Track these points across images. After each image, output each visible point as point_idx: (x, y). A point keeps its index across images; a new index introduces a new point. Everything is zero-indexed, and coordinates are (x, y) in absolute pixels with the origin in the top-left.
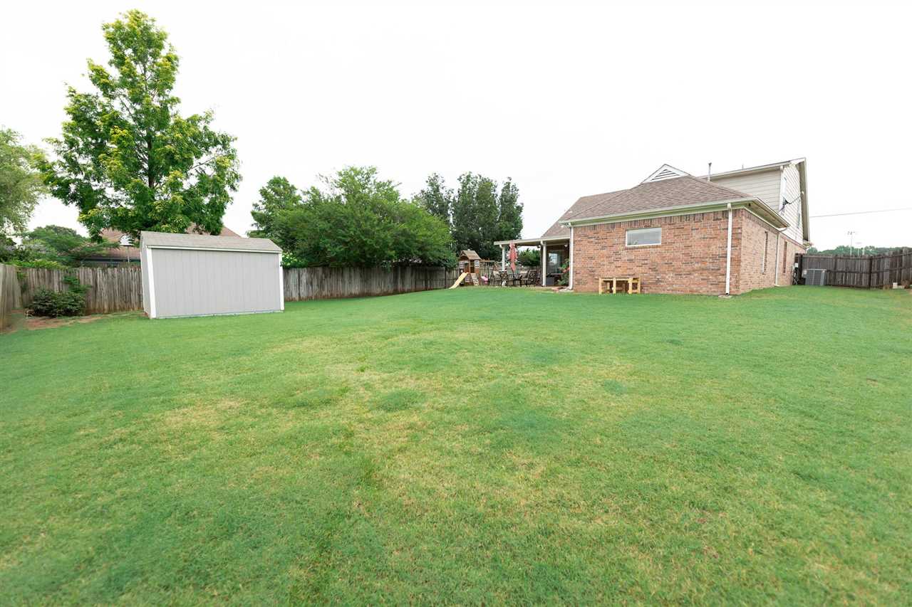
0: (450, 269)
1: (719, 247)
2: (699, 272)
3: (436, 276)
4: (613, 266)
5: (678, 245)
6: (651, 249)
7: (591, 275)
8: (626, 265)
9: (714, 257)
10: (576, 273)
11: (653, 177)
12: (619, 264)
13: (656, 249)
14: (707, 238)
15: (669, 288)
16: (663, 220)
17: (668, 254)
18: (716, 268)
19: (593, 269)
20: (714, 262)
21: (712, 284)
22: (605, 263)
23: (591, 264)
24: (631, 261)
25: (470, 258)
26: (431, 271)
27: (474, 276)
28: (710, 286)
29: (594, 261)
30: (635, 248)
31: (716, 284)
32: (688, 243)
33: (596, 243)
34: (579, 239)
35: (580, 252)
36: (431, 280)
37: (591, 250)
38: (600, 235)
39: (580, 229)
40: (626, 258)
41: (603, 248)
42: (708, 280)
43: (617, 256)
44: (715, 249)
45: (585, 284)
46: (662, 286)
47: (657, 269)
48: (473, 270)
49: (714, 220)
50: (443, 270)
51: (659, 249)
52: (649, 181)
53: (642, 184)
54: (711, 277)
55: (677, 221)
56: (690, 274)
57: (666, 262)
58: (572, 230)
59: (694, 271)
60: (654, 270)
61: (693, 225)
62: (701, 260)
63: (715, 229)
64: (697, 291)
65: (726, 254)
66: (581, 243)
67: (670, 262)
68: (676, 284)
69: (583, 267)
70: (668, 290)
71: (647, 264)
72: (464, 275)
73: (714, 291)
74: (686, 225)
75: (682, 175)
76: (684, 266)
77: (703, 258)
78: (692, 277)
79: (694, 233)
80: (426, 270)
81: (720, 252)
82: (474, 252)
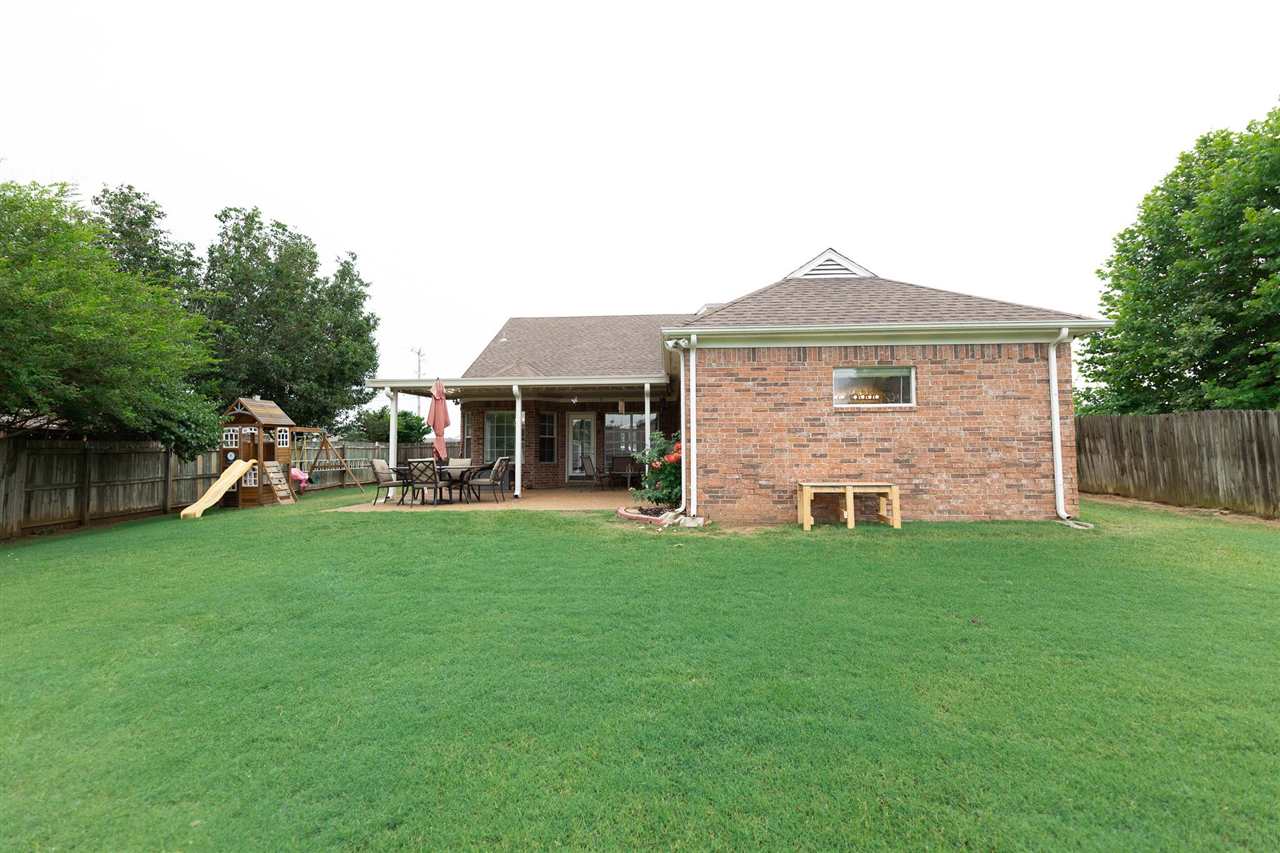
0: (185, 450)
1: (1035, 418)
2: (1001, 470)
3: (127, 472)
4: (807, 454)
5: (954, 409)
6: (897, 415)
7: (746, 476)
8: (838, 451)
9: (1026, 439)
10: (704, 469)
11: (807, 270)
12: (822, 448)
13: (906, 416)
14: (1009, 398)
15: (941, 508)
16: (918, 351)
17: (935, 429)
18: (1033, 462)
19: (755, 461)
20: (1027, 450)
21: (1027, 497)
22: (787, 445)
23: (747, 447)
24: (850, 441)
25: (264, 421)
26: (105, 459)
27: (273, 469)
28: (1024, 501)
29: (754, 440)
30: (859, 411)
31: (1035, 497)
32: (974, 407)
33: (758, 394)
34: (712, 380)
35: (715, 415)
36: (105, 483)
37: (747, 412)
38: (769, 374)
39: (713, 356)
40: (839, 435)
41: (779, 407)
42: (1019, 487)
43: (816, 430)
44: (1028, 422)
45: (732, 499)
46: (926, 503)
47: (912, 462)
48: (270, 452)
49: (1020, 361)
50: (157, 453)
51: (913, 416)
52: (799, 275)
53: (787, 281)
54: (1024, 482)
55: (949, 356)
56: (984, 475)
57: (932, 446)
58: (693, 356)
59: (989, 467)
60: (905, 464)
61: (981, 366)
62: (1002, 443)
63: (1024, 379)
64: (1000, 513)
65: (1051, 434)
66: (719, 391)
67: (940, 446)
68: (957, 497)
69: (726, 455)
70: (940, 512)
71: (888, 450)
72: (238, 469)
73: (1035, 513)
74: (968, 367)
75: (862, 274)
76: (969, 457)
77: (1007, 439)
78: (988, 481)
79: (985, 385)
80: (85, 453)
81: (1037, 428)
82: (273, 404)
